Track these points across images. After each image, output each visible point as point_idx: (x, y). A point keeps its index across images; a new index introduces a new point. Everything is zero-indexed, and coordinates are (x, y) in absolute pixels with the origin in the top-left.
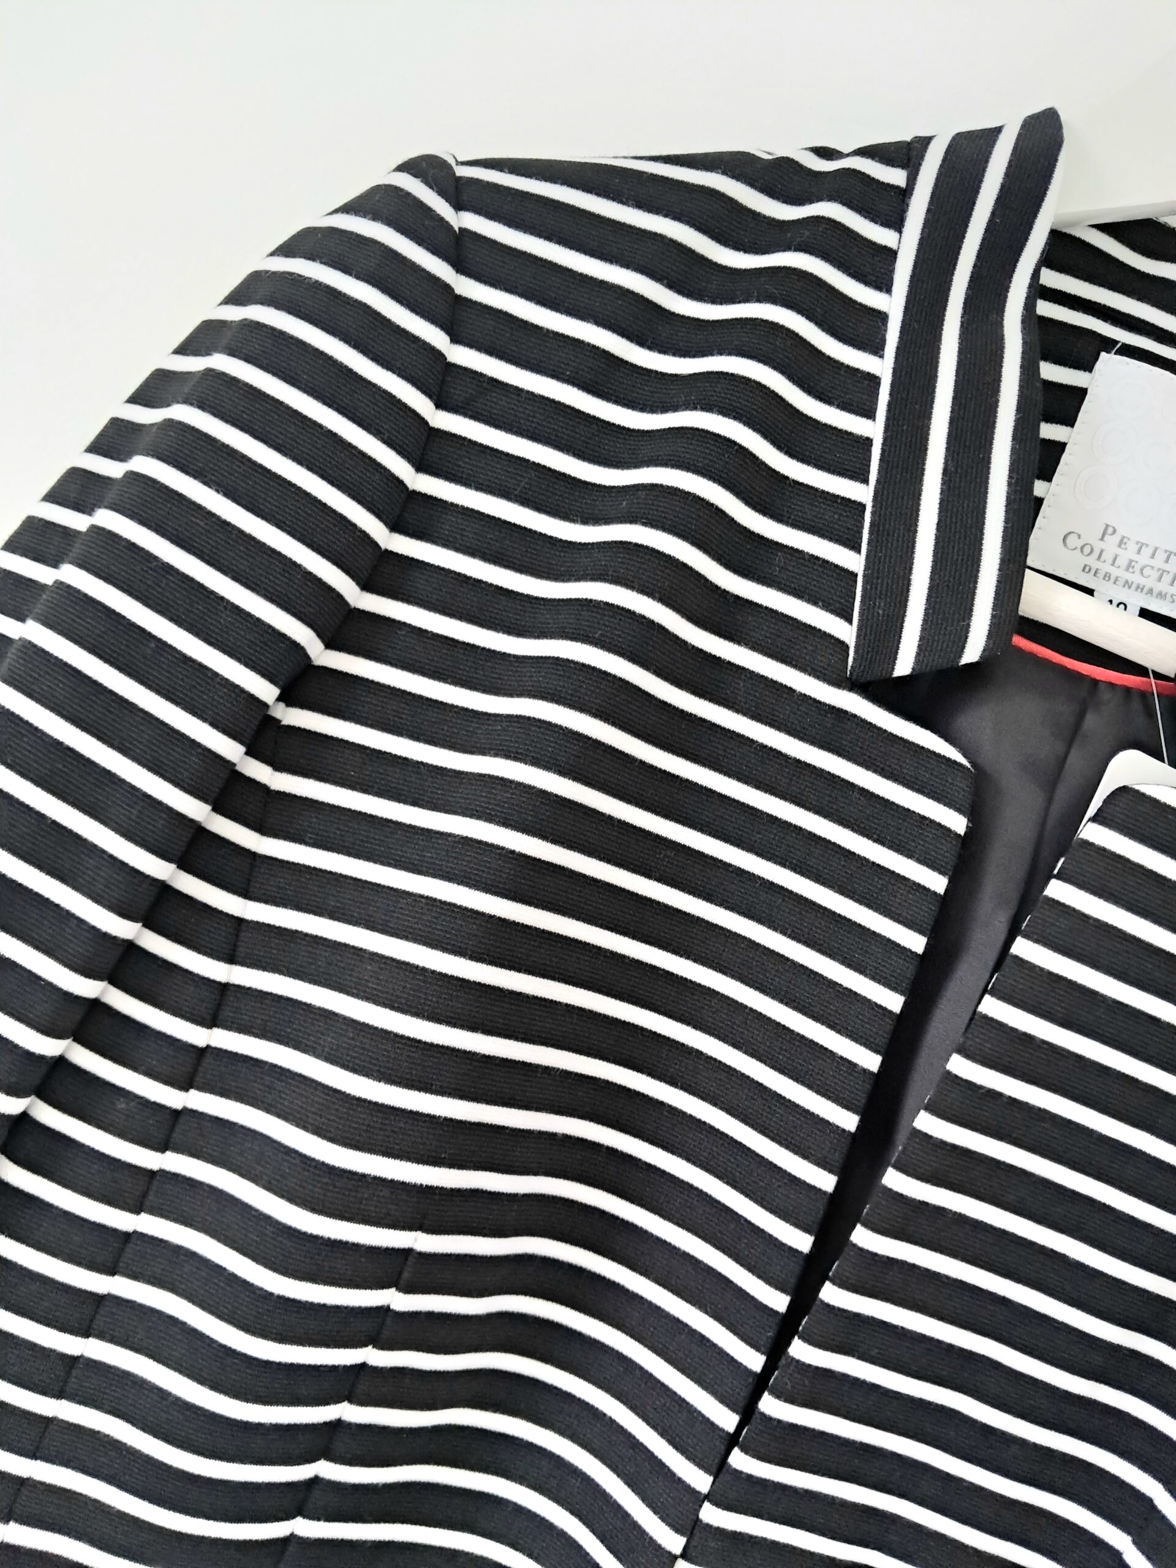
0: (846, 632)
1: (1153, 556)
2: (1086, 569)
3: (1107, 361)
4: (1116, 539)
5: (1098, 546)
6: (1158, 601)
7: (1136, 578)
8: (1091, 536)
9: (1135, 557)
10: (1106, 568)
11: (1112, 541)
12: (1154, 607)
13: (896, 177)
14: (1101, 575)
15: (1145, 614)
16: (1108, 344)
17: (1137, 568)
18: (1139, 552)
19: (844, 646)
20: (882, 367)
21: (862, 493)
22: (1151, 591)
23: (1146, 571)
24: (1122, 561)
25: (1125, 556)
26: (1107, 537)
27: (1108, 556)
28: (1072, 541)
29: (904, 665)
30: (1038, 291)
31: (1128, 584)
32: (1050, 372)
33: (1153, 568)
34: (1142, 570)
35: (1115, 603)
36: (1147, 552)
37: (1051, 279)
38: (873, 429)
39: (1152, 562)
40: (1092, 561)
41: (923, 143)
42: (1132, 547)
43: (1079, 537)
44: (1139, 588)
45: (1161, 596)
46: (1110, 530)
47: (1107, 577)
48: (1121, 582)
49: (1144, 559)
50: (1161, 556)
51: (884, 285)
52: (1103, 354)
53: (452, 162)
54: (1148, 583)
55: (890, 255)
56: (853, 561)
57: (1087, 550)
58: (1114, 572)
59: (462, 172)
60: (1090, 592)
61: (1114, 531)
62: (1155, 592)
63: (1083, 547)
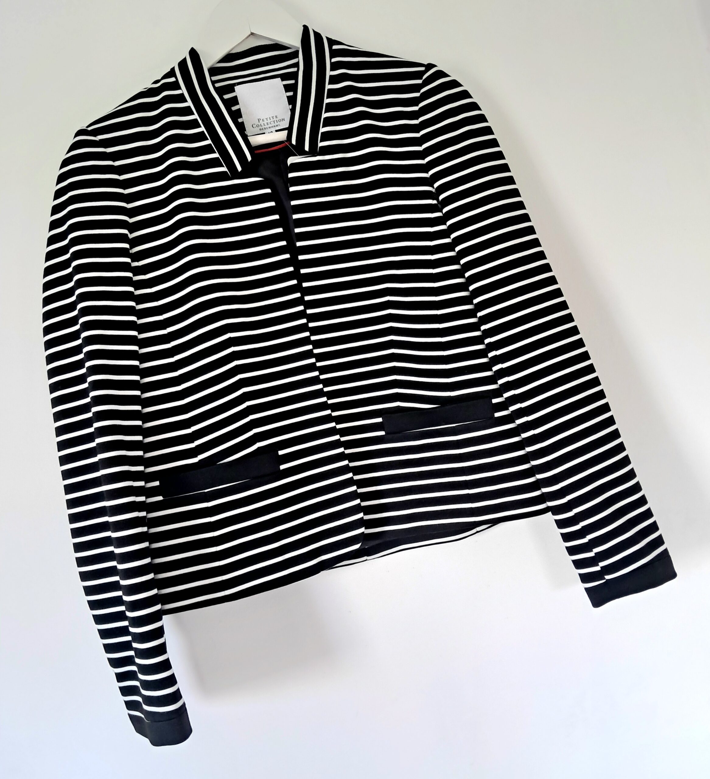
0: (224, 169)
1: (270, 119)
2: (260, 129)
3: (236, 88)
4: (261, 120)
5: (259, 124)
6: (277, 127)
7: (270, 125)
8: (257, 123)
9: (267, 122)
10: (264, 127)
11: (261, 121)
12: (278, 128)
13: (173, 79)
14: (264, 129)
15: (277, 131)
16: (234, 85)
17: (269, 123)
18: (267, 120)
19: (226, 172)
20: (196, 116)
21: (209, 142)
22: (274, 126)
23: (271, 123)
24: (266, 124)
25: (265, 122)
26: (260, 121)
27: (262, 125)
28: (254, 126)
29: (239, 169)
30: (213, 83)
31: (270, 127)
32: (226, 97)
33: (272, 122)
34: (270, 123)
35: (270, 132)
36: (268, 119)
37: (215, 78)
38: (202, 129)
40: (260, 127)
41: (173, 69)
42: (265, 120)
43: (255, 124)
44: (272, 127)
45: (277, 126)
46: (259, 120)
47: (265, 128)
48: (268, 128)
49: (269, 121)
50: (271, 118)
51: (186, 101)
52: (235, 87)
53: (86, 128)
54: (273, 125)
55: (182, 95)
56: (216, 155)
57: (258, 126)
58: (266, 127)
59: (90, 129)
60: (264, 133)
61: (260, 119)
62: (275, 126)
63: (257, 126)
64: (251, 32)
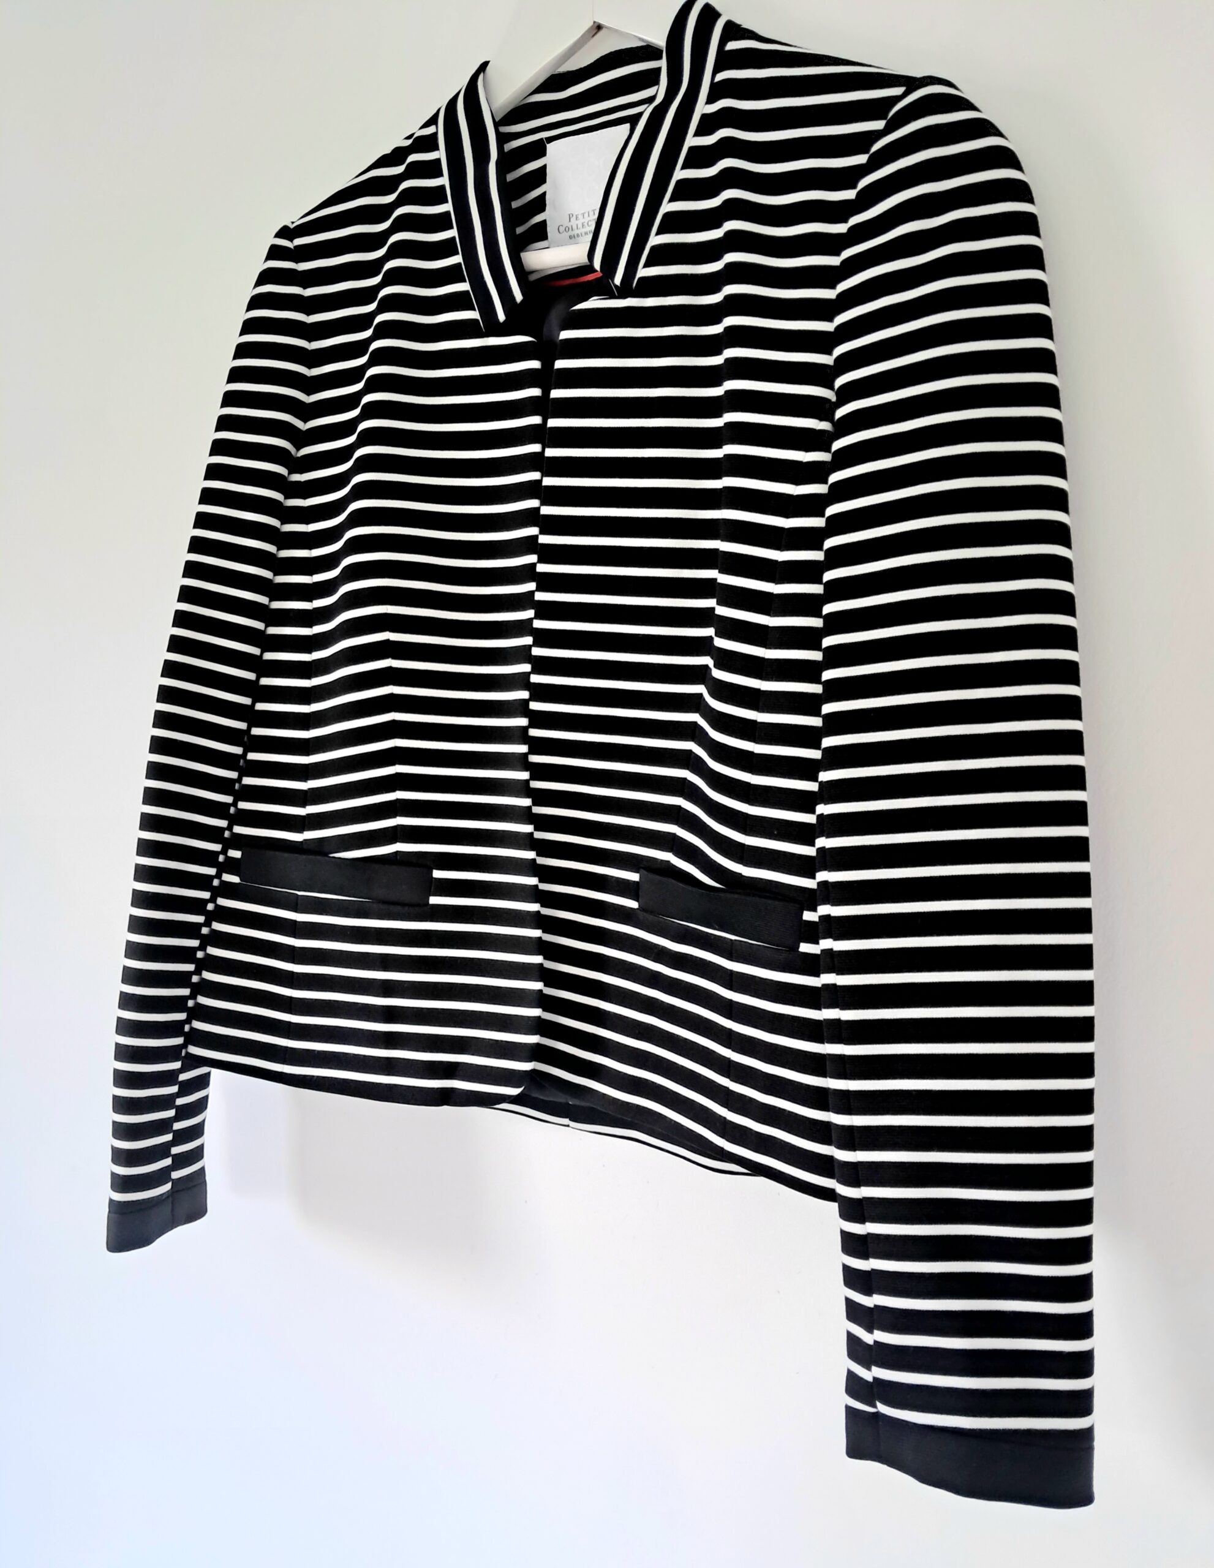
0: (473, 315)
1: (589, 216)
2: (571, 237)
3: (551, 147)
4: (574, 217)
5: (569, 225)
7: (587, 229)
8: (566, 223)
9: (583, 221)
10: (575, 232)
11: (573, 219)
13: (431, 131)
14: (576, 236)
17: (586, 224)
18: (584, 217)
19: (476, 321)
20: (448, 206)
21: (458, 259)
23: (590, 224)
24: (580, 226)
25: (580, 223)
26: (571, 219)
27: (575, 227)
28: (562, 229)
29: (501, 317)
30: (500, 141)
31: (586, 233)
32: (515, 174)
33: (591, 221)
34: (588, 224)
36: (586, 215)
38: (454, 232)
39: (589, 219)
40: (571, 233)
42: (580, 217)
43: (562, 226)
46: (571, 216)
47: (578, 235)
48: (583, 234)
49: (586, 220)
50: (591, 214)
51: (438, 174)
52: (547, 146)
55: (438, 161)
56: (466, 286)
57: (567, 229)
58: (578, 232)
61: (573, 216)
63: (565, 230)
64: (594, 22)
